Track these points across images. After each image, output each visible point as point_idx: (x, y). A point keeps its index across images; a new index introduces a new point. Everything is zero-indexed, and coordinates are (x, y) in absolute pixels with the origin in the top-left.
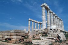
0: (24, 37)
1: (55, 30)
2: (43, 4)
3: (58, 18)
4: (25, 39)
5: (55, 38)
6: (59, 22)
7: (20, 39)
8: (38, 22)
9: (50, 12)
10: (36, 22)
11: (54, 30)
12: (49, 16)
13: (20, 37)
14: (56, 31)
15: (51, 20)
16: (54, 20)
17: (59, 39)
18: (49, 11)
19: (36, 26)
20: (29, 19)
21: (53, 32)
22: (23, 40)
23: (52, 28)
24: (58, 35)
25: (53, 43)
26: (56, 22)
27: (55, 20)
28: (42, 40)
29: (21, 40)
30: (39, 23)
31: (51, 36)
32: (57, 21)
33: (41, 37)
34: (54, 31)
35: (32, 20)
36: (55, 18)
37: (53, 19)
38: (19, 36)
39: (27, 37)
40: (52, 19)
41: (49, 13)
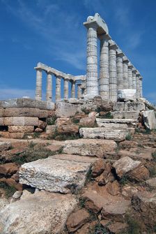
0: (43, 119)
1: (131, 101)
2: (90, 19)
3: (129, 67)
4: (48, 127)
5: (134, 124)
6: (131, 79)
7: (36, 127)
8: (67, 76)
9: (109, 44)
10: (59, 77)
11: (129, 102)
12: (105, 57)
13: (35, 121)
14: (137, 105)
15: (110, 72)
16: (118, 72)
17: (143, 125)
18: (106, 44)
19: (58, 90)
20: (39, 65)
21: (126, 107)
22: (44, 130)
23: (123, 97)
24: (140, 115)
25: (131, 134)
26: (124, 78)
27: (122, 71)
28: (103, 126)
29: (37, 129)
30: (67, 80)
31: (121, 116)
32: (126, 75)
33: (97, 120)
34: (129, 105)
35: (49, 69)
36: (120, 64)
37: (117, 67)
38: (33, 116)
39: (51, 119)
40: (114, 70)
41: (105, 49)
